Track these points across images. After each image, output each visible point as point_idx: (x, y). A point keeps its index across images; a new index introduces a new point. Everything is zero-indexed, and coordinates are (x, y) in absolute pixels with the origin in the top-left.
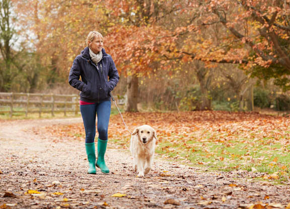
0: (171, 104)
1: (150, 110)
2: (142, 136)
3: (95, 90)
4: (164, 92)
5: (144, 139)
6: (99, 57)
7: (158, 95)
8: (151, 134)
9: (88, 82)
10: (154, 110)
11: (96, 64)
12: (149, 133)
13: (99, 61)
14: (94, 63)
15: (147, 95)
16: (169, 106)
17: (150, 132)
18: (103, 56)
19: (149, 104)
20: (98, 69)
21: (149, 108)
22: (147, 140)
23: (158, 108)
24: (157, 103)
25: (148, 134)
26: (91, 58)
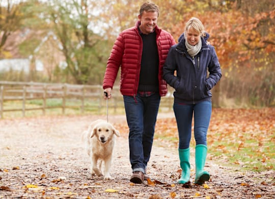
0: (268, 100)
1: (244, 106)
2: (100, 135)
3: (189, 89)
4: (261, 85)
5: (102, 139)
6: (196, 49)
7: (254, 89)
8: (110, 132)
9: (182, 79)
10: (249, 106)
11: (192, 57)
12: (107, 131)
13: (196, 54)
14: (190, 55)
15: (241, 90)
16: (267, 102)
17: (109, 129)
18: (202, 48)
19: (243, 99)
20: (194, 63)
21: (242, 104)
22: (106, 139)
23: (253, 104)
24: (253, 98)
25: (107, 133)
26: (187, 50)
